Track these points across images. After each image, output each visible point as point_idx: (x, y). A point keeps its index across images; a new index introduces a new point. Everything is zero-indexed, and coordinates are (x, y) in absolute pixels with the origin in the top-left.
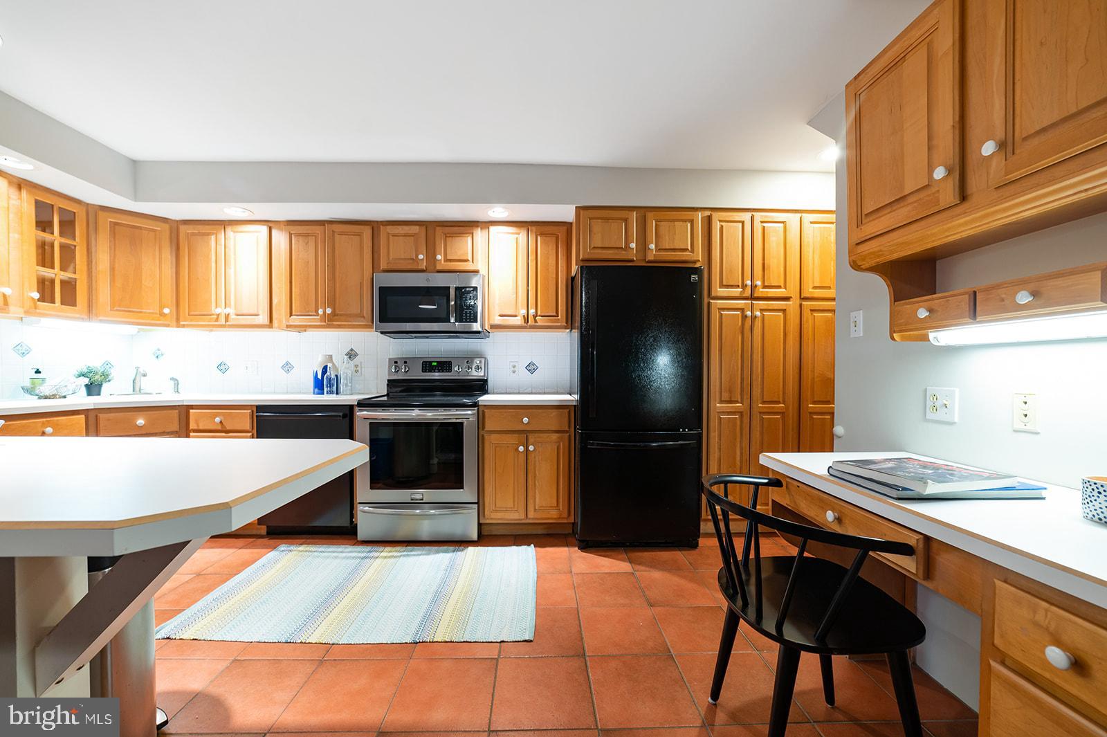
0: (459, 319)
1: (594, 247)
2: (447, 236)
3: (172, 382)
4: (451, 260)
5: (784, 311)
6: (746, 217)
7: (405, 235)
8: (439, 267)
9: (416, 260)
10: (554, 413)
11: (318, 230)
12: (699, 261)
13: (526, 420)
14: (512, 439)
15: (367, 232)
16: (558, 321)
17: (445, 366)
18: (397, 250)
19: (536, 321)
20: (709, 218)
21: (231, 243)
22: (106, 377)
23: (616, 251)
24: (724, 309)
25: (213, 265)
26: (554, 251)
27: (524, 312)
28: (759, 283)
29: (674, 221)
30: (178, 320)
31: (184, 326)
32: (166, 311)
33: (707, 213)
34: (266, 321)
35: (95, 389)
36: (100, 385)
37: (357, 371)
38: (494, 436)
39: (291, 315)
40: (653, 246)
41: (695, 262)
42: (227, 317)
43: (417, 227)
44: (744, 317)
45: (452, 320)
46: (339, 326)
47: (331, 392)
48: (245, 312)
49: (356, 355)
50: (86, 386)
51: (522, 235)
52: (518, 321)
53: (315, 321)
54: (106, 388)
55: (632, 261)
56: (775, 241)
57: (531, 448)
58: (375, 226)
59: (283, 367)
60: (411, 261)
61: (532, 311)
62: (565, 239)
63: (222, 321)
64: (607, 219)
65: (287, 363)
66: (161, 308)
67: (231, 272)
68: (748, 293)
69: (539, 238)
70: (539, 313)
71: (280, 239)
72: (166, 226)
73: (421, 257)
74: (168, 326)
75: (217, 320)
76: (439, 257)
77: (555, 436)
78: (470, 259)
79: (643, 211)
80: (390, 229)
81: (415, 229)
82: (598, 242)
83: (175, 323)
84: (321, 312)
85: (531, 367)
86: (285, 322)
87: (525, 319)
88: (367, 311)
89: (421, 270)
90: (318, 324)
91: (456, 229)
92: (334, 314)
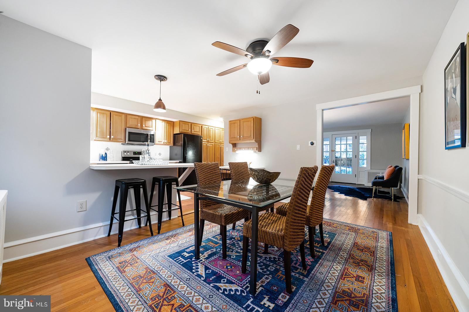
1: (183, 129)
2: (146, 120)
4: (146, 127)
5: (212, 145)
6: (207, 127)
7: (134, 119)
8: (143, 128)
11: (107, 113)
15: (123, 116)
16: (171, 144)
17: (140, 153)
18: (132, 122)
19: (166, 143)
20: (202, 126)
23: (187, 131)
24: (204, 144)
26: (170, 127)
27: (164, 141)
28: (209, 139)
29: (196, 126)
33: (202, 125)
39: (97, 137)
40: (193, 131)
41: (199, 135)
43: (138, 117)
44: (207, 145)
45: (149, 142)
49: (109, 149)
51: (164, 122)
52: (162, 143)
55: (189, 133)
56: (211, 132)
58: (126, 115)
60: (136, 126)
61: (166, 141)
62: (173, 125)
64: (185, 124)
68: (207, 141)
69: (167, 124)
73: (139, 125)
76: (143, 126)
78: (152, 127)
79: (191, 123)
80: (130, 116)
81: (137, 117)
84: (109, 137)
85: (160, 154)
86: (94, 139)
87: (164, 143)
88: (123, 138)
89: (138, 128)
90: (107, 140)
91: (148, 119)
92: (113, 138)
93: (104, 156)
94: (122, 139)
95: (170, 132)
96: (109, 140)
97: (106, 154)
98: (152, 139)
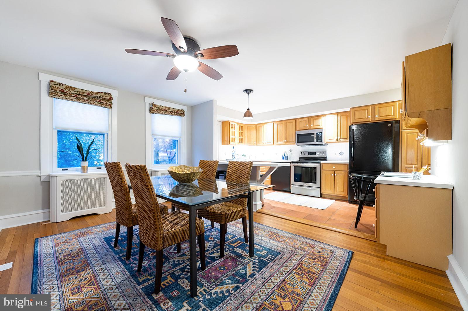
0: (317, 141)
1: (356, 119)
2: (314, 120)
4: (315, 126)
7: (303, 121)
8: (312, 128)
9: (306, 127)
10: (343, 166)
11: (283, 122)
12: (397, 118)
13: (334, 167)
14: (331, 172)
15: (294, 121)
16: (347, 140)
17: (315, 153)
18: (301, 125)
19: (340, 140)
23: (364, 119)
24: (408, 133)
25: (263, 133)
27: (337, 138)
29: (386, 107)
30: (256, 144)
32: (255, 142)
33: (400, 102)
34: (273, 144)
37: (292, 155)
38: (325, 171)
39: (278, 142)
40: (377, 116)
41: (396, 119)
42: (265, 143)
43: (306, 118)
45: (315, 141)
46: (288, 144)
47: (286, 160)
48: (268, 142)
49: (292, 151)
51: (336, 117)
53: (283, 143)
55: (370, 121)
57: (335, 175)
58: (296, 120)
61: (339, 138)
62: (349, 116)
64: (360, 110)
69: (341, 117)
70: (341, 138)
71: (276, 125)
72: (255, 125)
73: (307, 126)
75: (263, 144)
76: (312, 125)
77: (343, 172)
78: (320, 125)
79: (374, 106)
80: (300, 120)
81: (306, 119)
82: (357, 117)
84: (284, 141)
85: (341, 153)
86: (276, 144)
87: (337, 140)
89: (308, 129)
91: (316, 117)
92: (287, 141)
94: (293, 142)
98: (320, 138)
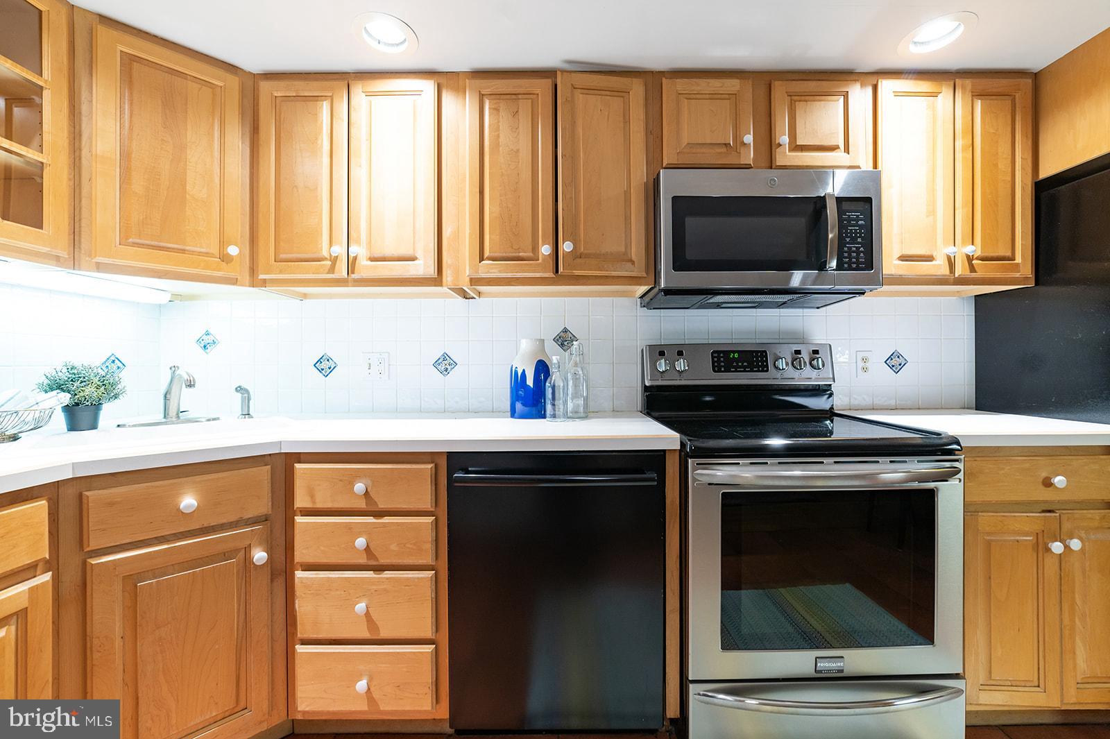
0: (838, 264)
2: (795, 99)
3: (239, 395)
4: (803, 148)
7: (713, 97)
9: (734, 145)
11: (537, 86)
15: (637, 89)
16: (1016, 269)
17: (754, 357)
18: (696, 126)
19: (972, 269)
21: (360, 117)
22: (109, 389)
25: (326, 160)
26: (1009, 129)
27: (947, 249)
30: (253, 271)
31: (264, 283)
32: (233, 250)
34: (431, 271)
35: (84, 416)
36: (96, 407)
39: (481, 259)
42: (351, 264)
43: (737, 80)
45: (832, 265)
48: (388, 252)
49: (574, 340)
50: (67, 409)
51: (944, 97)
52: (939, 268)
53: (531, 269)
54: (109, 413)
57: (1076, 543)
59: (436, 364)
60: (724, 150)
61: (967, 248)
62: (1028, 101)
63: (342, 271)
65: (445, 357)
66: (223, 244)
67: (359, 173)
69: (979, 103)
70: (979, 253)
71: (458, 108)
72: (235, 81)
73: (744, 139)
74: (234, 282)
75: (332, 269)
76: (780, 141)
78: (841, 144)
80: (681, 84)
81: (733, 85)
83: (246, 276)
84: (546, 250)
85: (895, 361)
86: (468, 274)
87: (951, 263)
88: (637, 250)
89: (748, 167)
90: (538, 275)
91: (812, 86)
92: (575, 255)
93: (530, 382)
95: (1004, 165)
96: (550, 275)
97: (542, 369)
98: (854, 241)
